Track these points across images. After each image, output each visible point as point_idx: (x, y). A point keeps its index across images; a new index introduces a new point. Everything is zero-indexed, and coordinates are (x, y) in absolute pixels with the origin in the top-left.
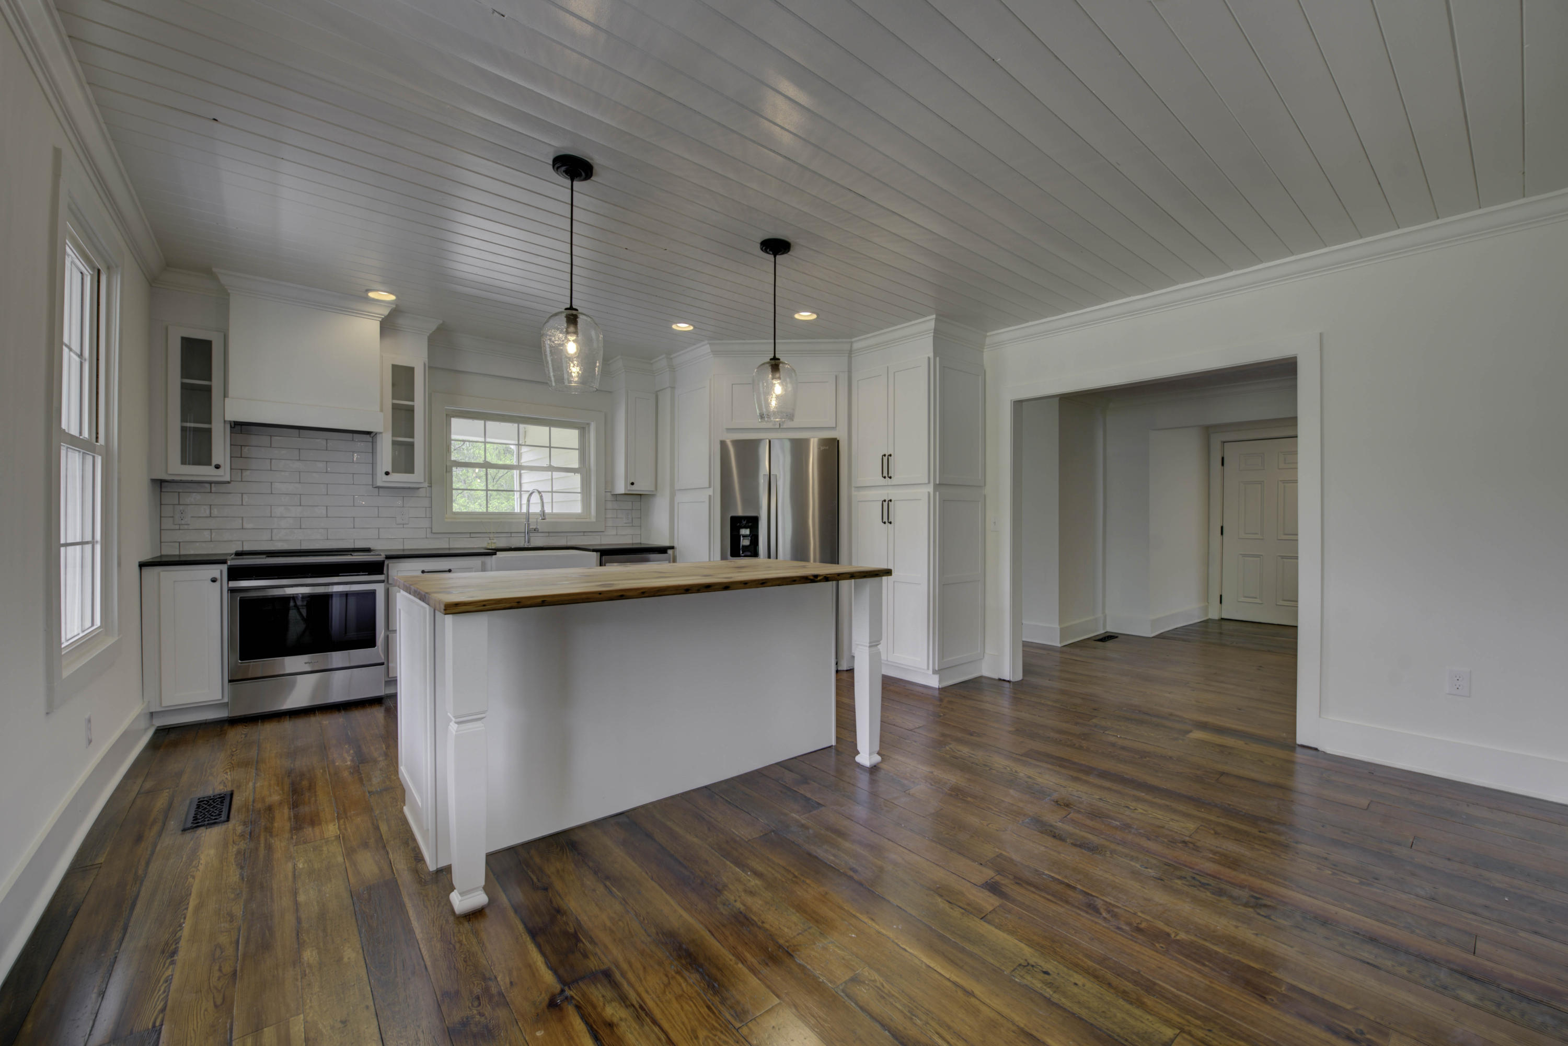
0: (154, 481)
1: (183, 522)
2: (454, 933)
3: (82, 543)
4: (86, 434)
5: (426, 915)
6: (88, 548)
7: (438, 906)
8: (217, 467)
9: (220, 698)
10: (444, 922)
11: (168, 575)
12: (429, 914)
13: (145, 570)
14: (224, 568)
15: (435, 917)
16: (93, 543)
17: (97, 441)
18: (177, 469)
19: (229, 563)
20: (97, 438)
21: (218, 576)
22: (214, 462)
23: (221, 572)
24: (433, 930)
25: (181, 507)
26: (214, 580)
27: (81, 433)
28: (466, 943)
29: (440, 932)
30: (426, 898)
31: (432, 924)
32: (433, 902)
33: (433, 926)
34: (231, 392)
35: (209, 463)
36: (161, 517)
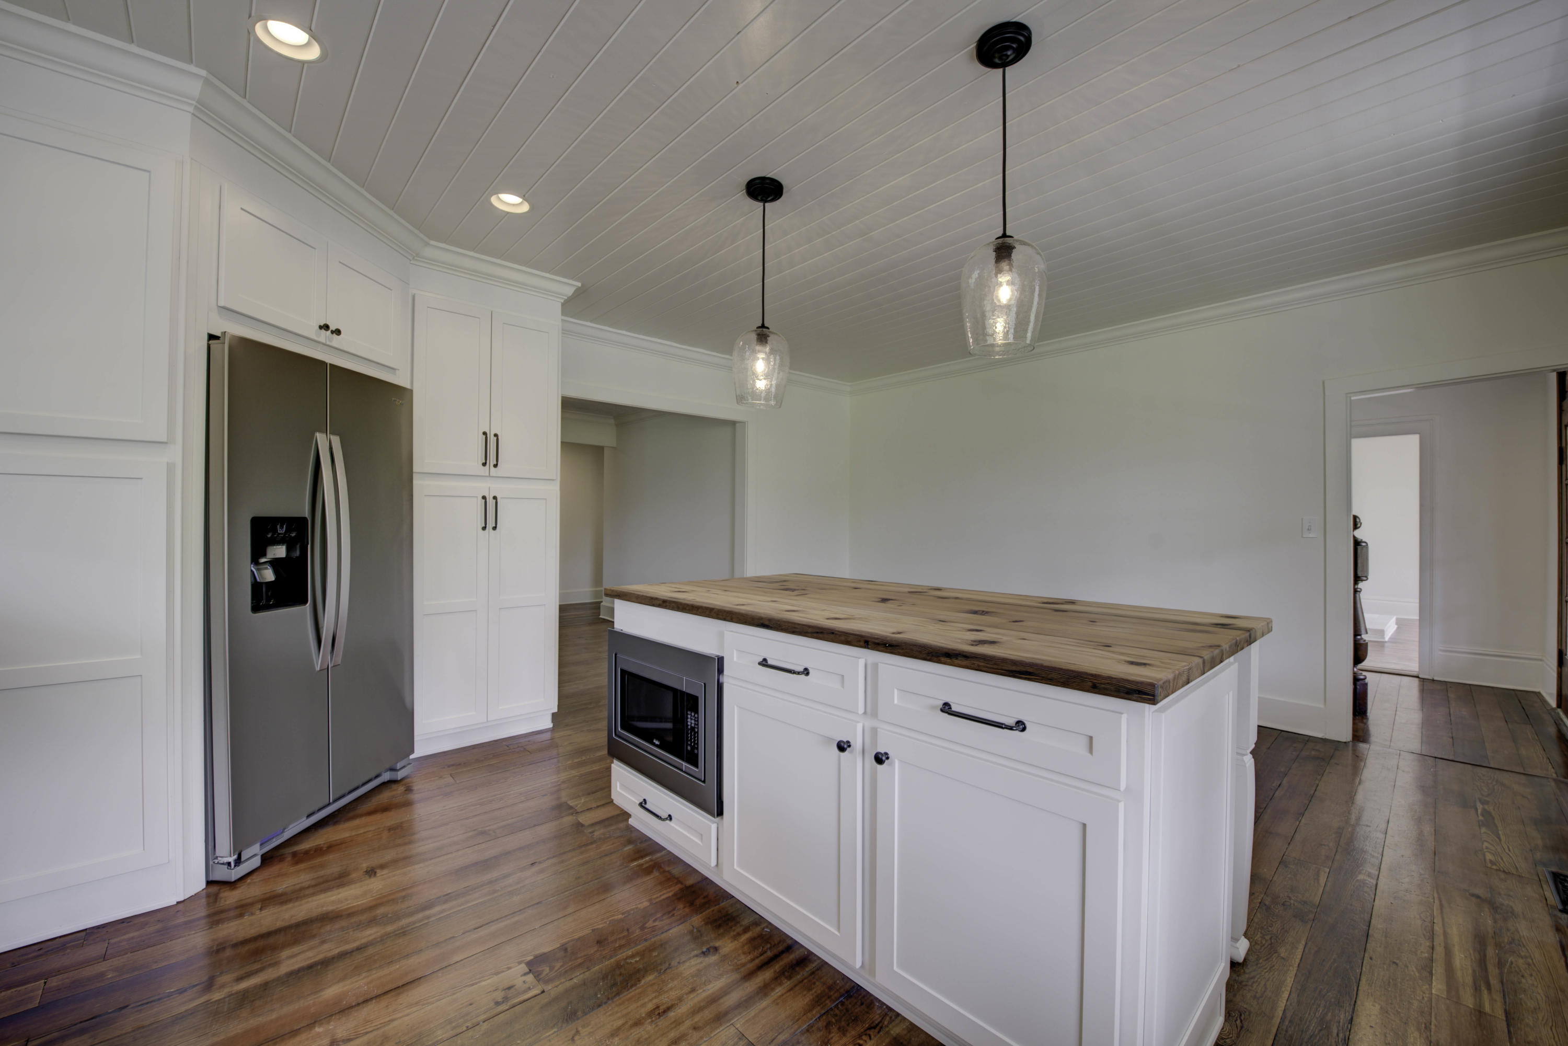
2: (1261, 947)
5: (1272, 980)
7: (1254, 977)
10: (1261, 961)
12: (1269, 978)
15: (1265, 971)
24: (1277, 963)
28: (1259, 933)
29: (1273, 956)
30: (1258, 995)
31: (1274, 968)
32: (1255, 985)
33: (1274, 966)
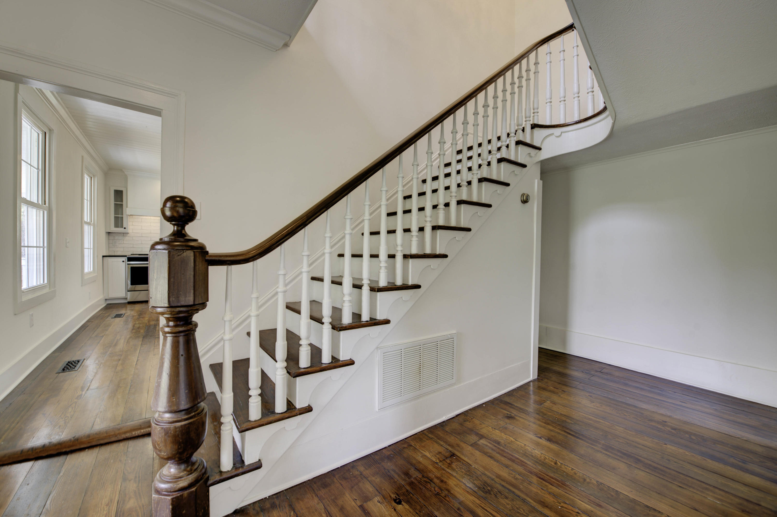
0: (107, 233)
1: (115, 245)
3: (88, 248)
4: (89, 221)
6: (89, 250)
8: (125, 228)
9: (125, 296)
11: (110, 259)
13: (104, 258)
14: (126, 258)
16: (91, 249)
17: (91, 222)
18: (113, 229)
19: (127, 256)
20: (91, 221)
21: (124, 260)
22: (124, 227)
23: (125, 259)
25: (115, 241)
26: (123, 261)
27: (87, 220)
34: (129, 206)
35: (122, 227)
36: (109, 243)
